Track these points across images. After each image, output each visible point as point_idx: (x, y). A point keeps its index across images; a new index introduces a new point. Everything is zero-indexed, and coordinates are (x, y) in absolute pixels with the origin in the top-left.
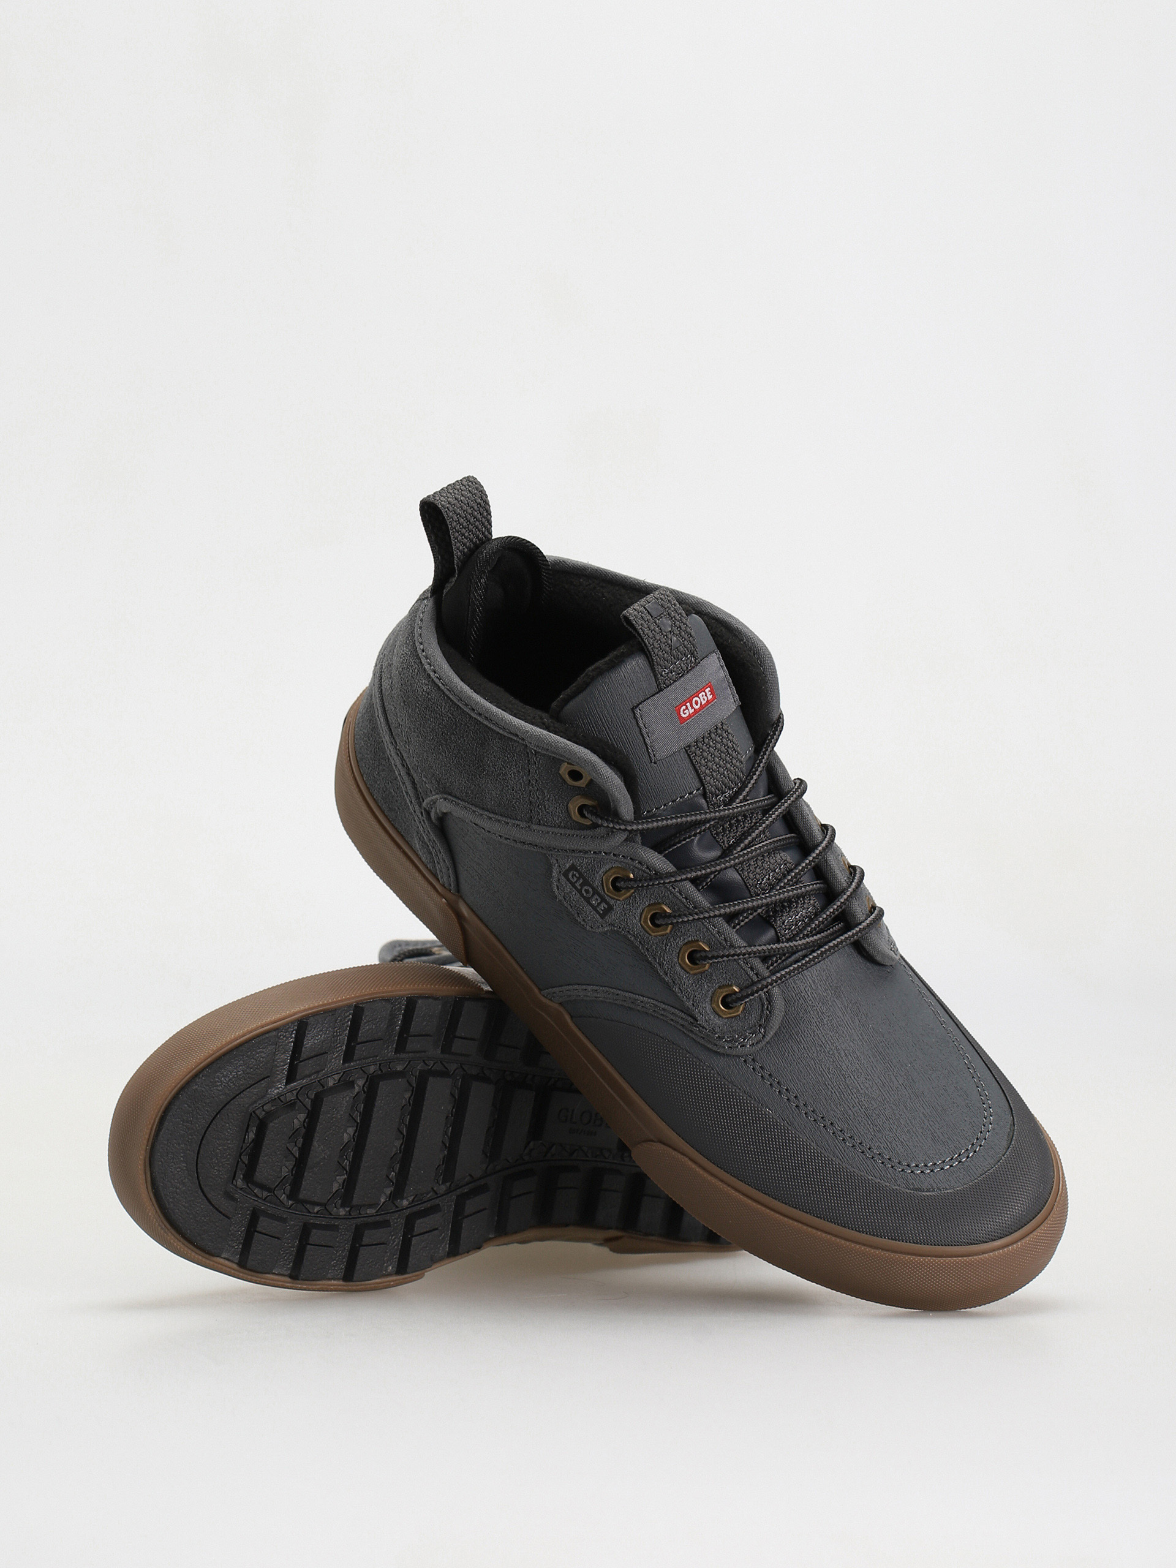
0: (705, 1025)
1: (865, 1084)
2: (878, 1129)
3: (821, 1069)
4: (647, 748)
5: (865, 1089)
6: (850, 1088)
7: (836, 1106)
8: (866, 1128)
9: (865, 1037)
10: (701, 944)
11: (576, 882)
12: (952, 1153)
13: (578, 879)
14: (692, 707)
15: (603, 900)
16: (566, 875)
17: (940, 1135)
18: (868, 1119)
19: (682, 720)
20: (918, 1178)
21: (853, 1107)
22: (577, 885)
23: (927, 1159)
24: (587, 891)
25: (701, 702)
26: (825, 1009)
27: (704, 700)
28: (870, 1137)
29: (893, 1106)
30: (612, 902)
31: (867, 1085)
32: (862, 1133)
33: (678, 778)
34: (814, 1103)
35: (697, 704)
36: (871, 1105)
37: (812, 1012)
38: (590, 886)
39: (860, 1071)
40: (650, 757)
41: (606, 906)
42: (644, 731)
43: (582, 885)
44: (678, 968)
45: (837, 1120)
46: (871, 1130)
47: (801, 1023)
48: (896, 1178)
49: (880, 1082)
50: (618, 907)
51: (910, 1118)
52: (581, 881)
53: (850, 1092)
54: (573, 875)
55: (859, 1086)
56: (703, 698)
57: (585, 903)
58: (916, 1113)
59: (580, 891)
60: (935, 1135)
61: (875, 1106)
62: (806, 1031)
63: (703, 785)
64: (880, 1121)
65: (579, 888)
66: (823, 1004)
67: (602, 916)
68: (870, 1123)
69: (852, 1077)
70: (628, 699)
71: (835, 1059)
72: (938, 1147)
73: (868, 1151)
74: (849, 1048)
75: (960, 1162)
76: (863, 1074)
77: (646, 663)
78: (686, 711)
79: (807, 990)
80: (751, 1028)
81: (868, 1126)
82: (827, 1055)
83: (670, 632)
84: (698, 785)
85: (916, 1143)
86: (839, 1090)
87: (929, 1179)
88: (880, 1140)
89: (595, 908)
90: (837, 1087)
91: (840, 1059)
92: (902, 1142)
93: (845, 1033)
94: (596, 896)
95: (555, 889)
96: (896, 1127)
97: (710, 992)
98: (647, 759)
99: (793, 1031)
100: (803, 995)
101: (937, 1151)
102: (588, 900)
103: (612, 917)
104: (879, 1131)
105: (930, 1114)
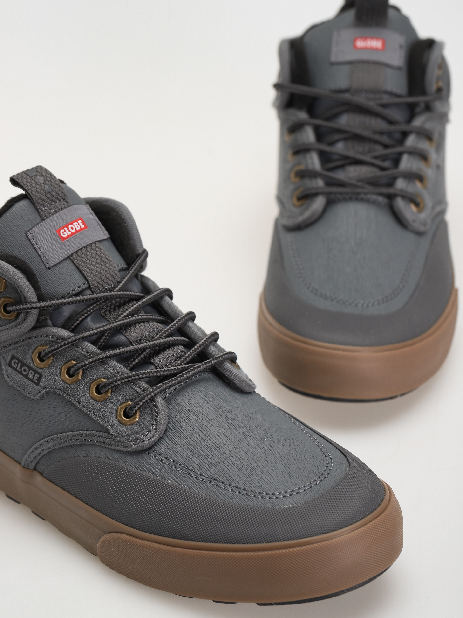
0: (115, 434)
1: (235, 451)
2: (248, 476)
3: (201, 446)
4: (41, 258)
5: (235, 454)
6: (224, 454)
7: (215, 467)
8: (239, 477)
9: (231, 425)
10: (102, 379)
11: (17, 367)
12: (304, 483)
13: (18, 364)
14: (69, 231)
15: (36, 372)
16: (10, 365)
17: (294, 474)
18: (239, 472)
19: (63, 239)
20: (281, 500)
21: (228, 466)
22: (18, 369)
23: (286, 488)
24: (25, 370)
25: (76, 228)
26: (199, 410)
27: (78, 227)
28: (242, 482)
29: (256, 461)
30: (41, 371)
31: (236, 451)
32: (237, 480)
33: (68, 278)
34: (200, 469)
35: (72, 228)
36: (240, 463)
37: (189, 413)
38: (25, 366)
39: (230, 443)
40: (45, 265)
41: (38, 376)
42: (36, 246)
43: (21, 368)
44: (91, 400)
45: (218, 476)
46: (243, 478)
47: (183, 421)
48: (265, 503)
49: (245, 448)
50: (45, 373)
51: (270, 467)
52: (20, 364)
53: (224, 457)
54: (15, 363)
55: (230, 453)
56: (78, 226)
57: (26, 379)
58: (275, 464)
59: (20, 373)
60: (291, 474)
61: (244, 463)
62: (187, 425)
63: (87, 280)
64: (248, 471)
65: (20, 370)
66: (197, 407)
67: (38, 384)
68: (241, 473)
69: (225, 448)
70: (21, 227)
71: (210, 439)
72: (294, 481)
73: (243, 491)
74: (220, 431)
75: (311, 487)
76: (232, 445)
77: (30, 204)
78: (65, 233)
79: (184, 400)
80: (147, 428)
81: (241, 476)
82: (204, 437)
83: (43, 183)
84: (83, 280)
85: (276, 481)
86: (216, 457)
87: (289, 500)
88: (250, 482)
89: (31, 380)
90: (214, 456)
91: (214, 438)
92: (266, 481)
93: (216, 423)
94: (31, 371)
95: (6, 378)
96: (260, 473)
97: (115, 410)
98: (43, 267)
99: (178, 427)
100: (181, 403)
101: (293, 483)
102: (26, 376)
103: (43, 381)
104: (249, 477)
105: (285, 463)
